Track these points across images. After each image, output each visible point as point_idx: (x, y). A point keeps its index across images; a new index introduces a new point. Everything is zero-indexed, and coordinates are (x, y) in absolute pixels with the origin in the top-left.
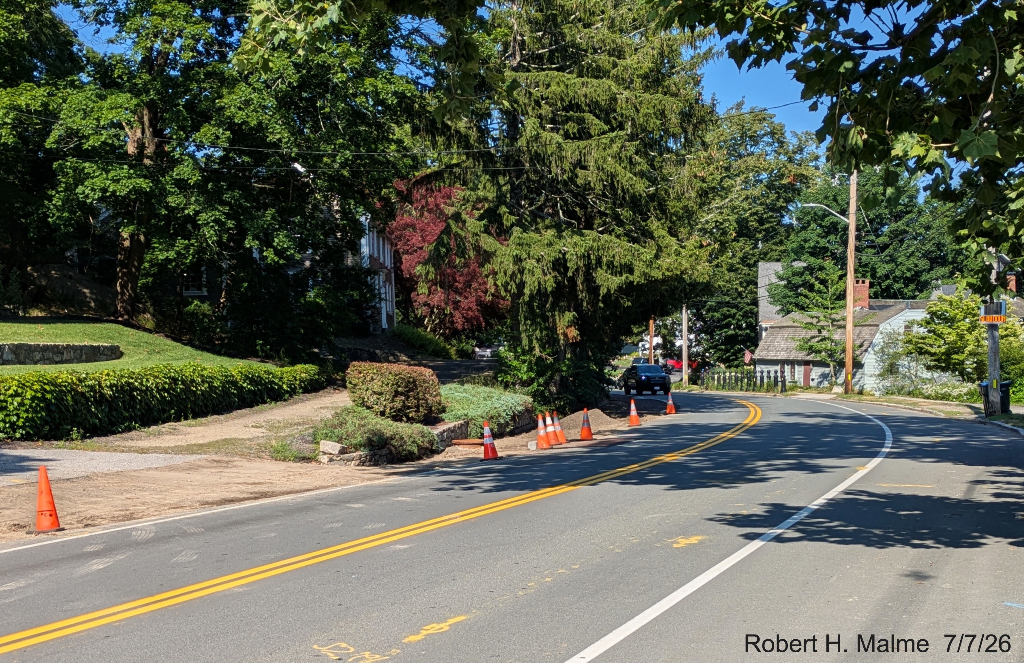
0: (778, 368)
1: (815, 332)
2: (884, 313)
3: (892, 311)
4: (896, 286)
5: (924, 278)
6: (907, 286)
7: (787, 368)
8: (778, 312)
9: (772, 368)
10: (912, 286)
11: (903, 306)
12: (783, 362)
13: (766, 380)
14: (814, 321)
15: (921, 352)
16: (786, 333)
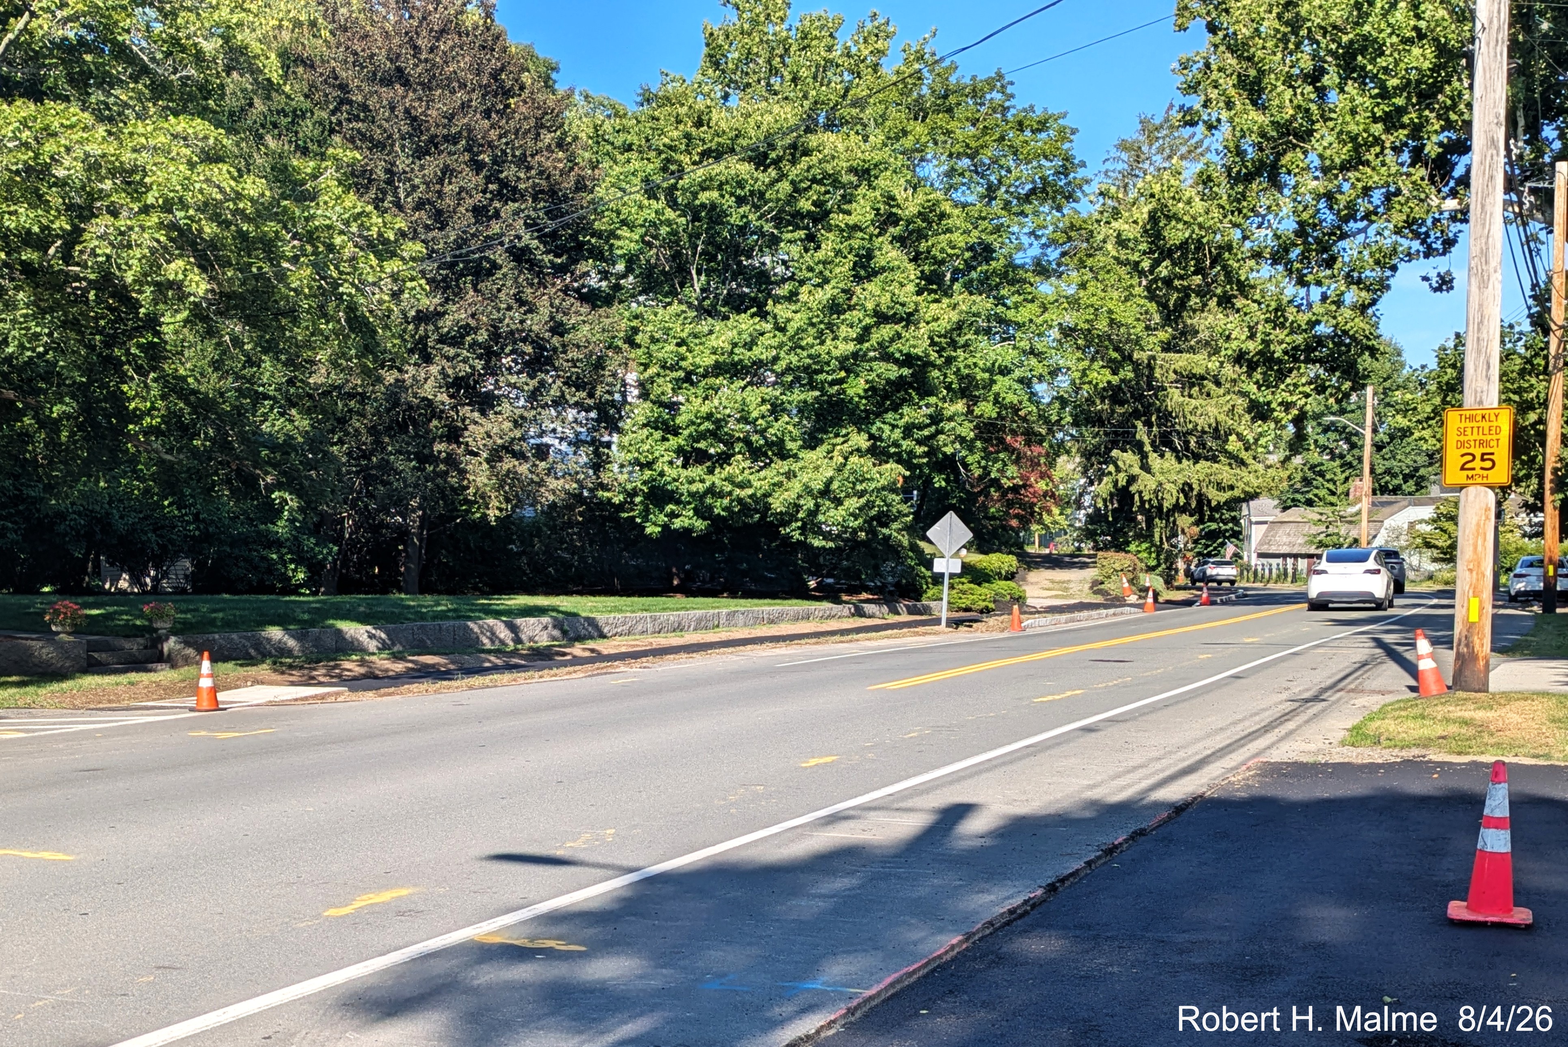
0: (1280, 561)
1: (1323, 529)
2: (1387, 510)
3: (1395, 507)
4: (1396, 482)
5: (1422, 472)
6: (1405, 482)
7: (1290, 561)
8: (1276, 507)
9: (1274, 562)
10: (1411, 482)
11: (1405, 503)
12: (1285, 556)
13: (1274, 571)
14: (1323, 518)
15: (1428, 545)
16: (1287, 528)
